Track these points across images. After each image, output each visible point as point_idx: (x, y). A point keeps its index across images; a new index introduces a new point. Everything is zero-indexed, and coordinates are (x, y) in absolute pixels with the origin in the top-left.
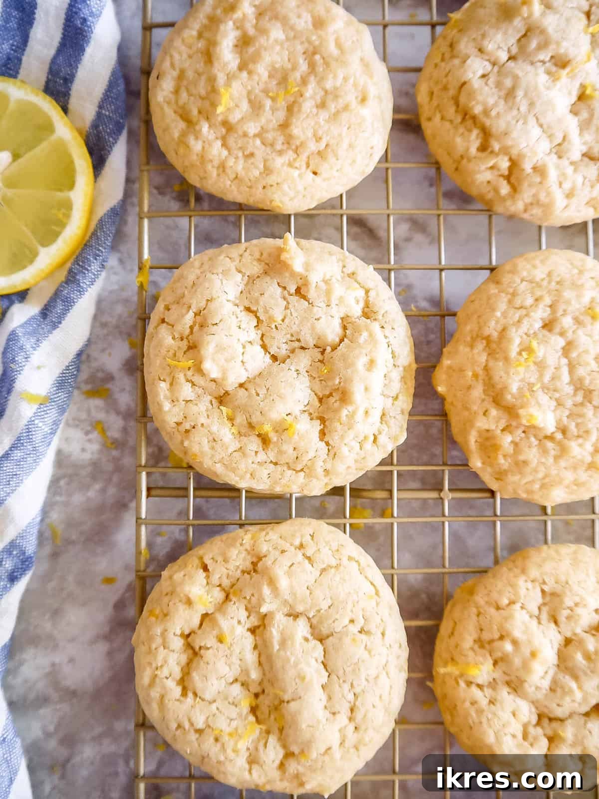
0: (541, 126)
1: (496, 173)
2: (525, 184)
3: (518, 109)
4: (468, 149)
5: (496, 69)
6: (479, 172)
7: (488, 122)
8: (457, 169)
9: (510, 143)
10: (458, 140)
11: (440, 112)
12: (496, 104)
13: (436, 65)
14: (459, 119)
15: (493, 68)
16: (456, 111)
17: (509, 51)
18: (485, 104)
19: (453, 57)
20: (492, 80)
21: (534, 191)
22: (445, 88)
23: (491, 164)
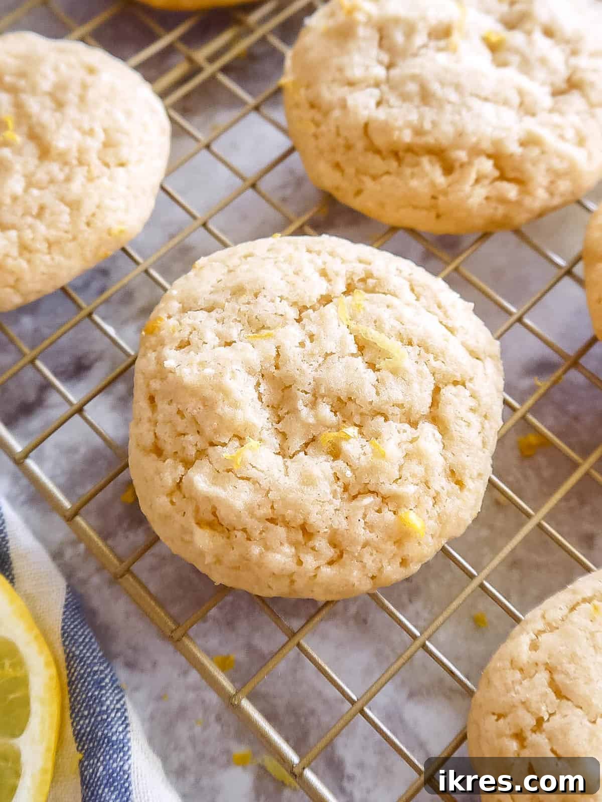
0: (486, 99)
1: (486, 182)
2: (528, 166)
3: (449, 102)
4: (433, 184)
5: (385, 88)
6: (469, 197)
7: (430, 140)
8: (438, 216)
9: (474, 140)
10: (414, 183)
11: (365, 174)
12: (422, 117)
13: (316, 136)
14: (394, 164)
15: (381, 90)
16: (384, 159)
17: (380, 62)
18: (409, 125)
19: (326, 113)
20: (393, 99)
21: (543, 166)
22: (349, 147)
23: (473, 176)
